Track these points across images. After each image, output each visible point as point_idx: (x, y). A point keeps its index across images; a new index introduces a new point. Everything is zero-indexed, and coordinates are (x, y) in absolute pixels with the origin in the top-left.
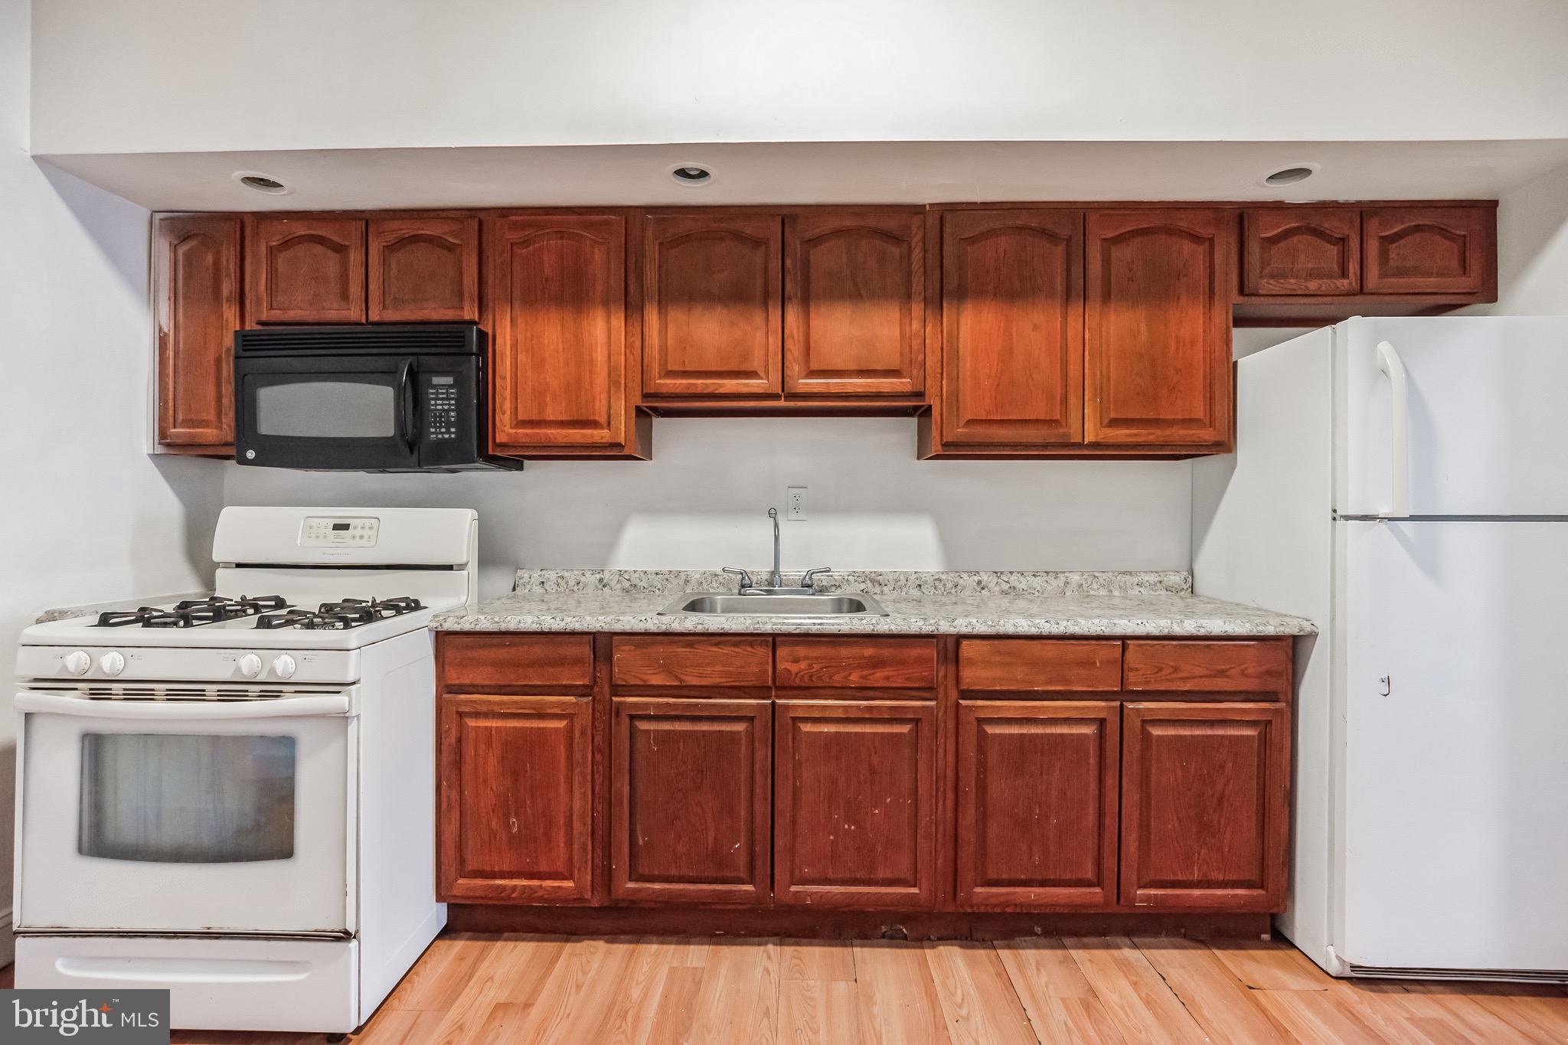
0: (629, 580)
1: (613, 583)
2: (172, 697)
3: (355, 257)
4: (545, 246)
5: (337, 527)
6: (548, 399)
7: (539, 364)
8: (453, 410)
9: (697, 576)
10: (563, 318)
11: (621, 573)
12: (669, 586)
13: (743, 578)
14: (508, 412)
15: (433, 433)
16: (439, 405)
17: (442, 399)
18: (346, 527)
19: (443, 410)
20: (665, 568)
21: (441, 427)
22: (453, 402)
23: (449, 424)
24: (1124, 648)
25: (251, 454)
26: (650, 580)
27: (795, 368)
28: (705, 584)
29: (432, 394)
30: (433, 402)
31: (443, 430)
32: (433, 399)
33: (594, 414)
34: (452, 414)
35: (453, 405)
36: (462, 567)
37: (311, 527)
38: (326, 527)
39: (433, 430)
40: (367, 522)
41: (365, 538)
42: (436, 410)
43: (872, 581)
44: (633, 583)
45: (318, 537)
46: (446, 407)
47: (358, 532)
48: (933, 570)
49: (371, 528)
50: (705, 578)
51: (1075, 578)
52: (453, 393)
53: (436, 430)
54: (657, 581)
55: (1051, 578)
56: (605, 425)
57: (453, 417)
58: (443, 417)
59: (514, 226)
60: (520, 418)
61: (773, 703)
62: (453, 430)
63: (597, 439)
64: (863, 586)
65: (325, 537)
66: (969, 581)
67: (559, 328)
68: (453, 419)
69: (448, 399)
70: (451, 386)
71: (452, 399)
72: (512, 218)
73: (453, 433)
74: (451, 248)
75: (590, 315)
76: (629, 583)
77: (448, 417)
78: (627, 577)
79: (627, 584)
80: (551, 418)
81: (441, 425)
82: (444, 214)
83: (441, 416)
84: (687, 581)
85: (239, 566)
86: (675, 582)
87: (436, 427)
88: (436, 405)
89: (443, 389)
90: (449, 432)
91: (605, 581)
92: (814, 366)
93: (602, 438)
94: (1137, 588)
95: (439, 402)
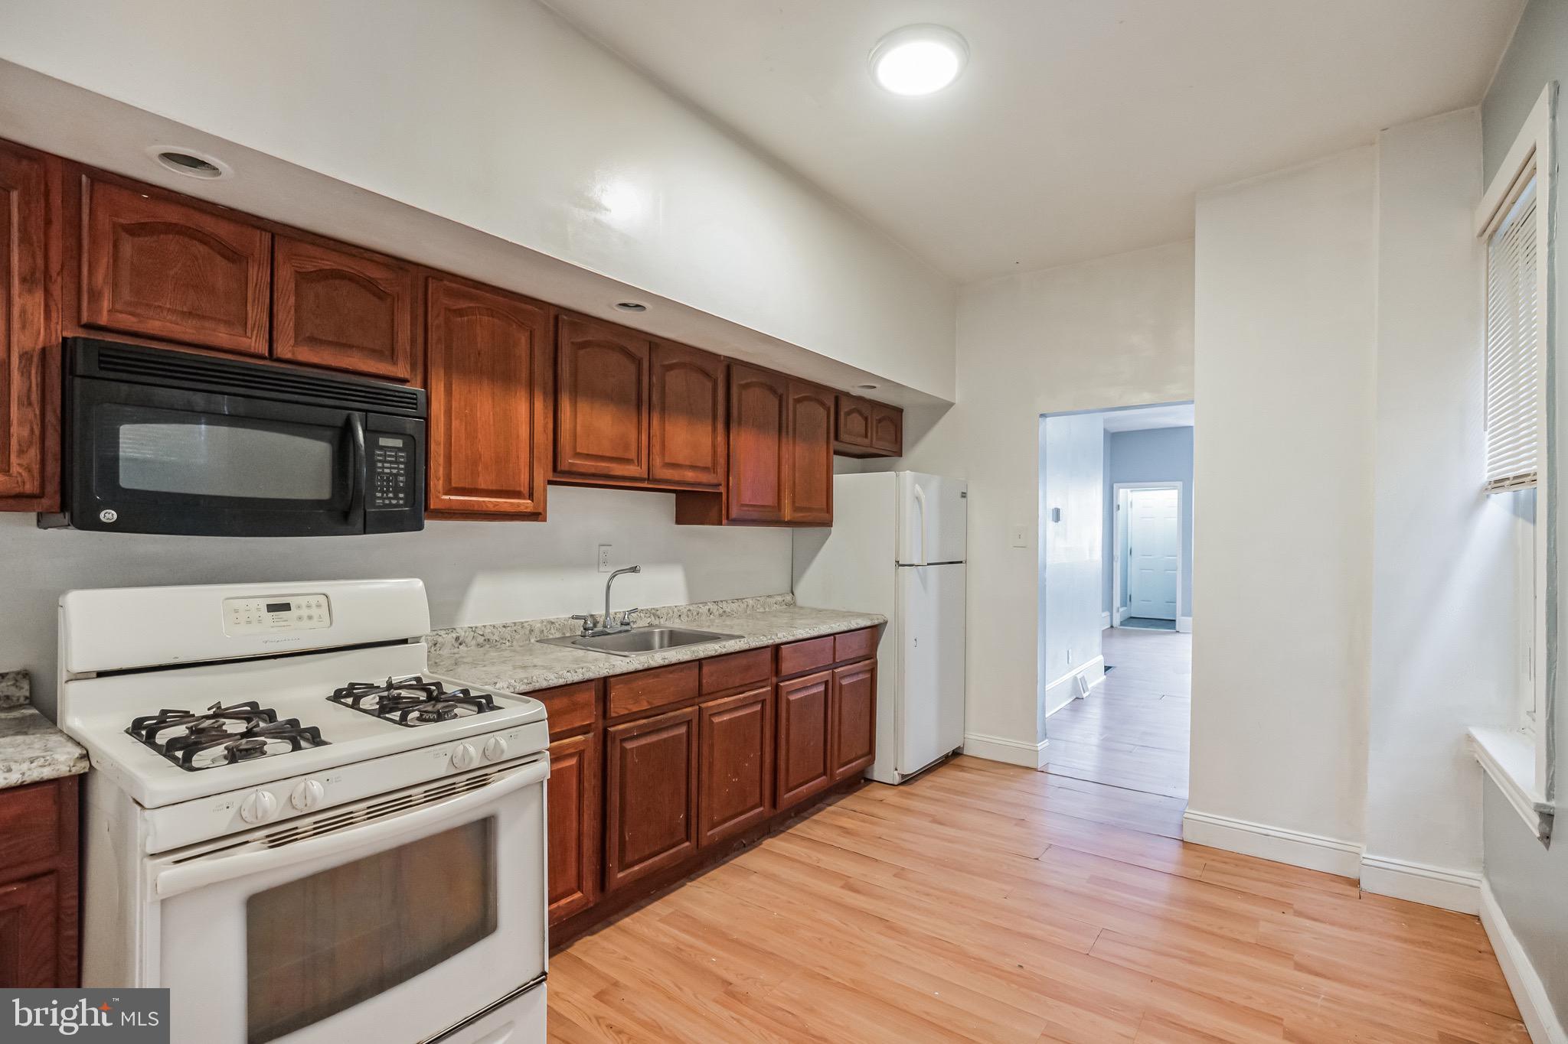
0: (482, 635)
1: (468, 640)
2: (373, 814)
3: (257, 275)
4: (478, 319)
5: (272, 608)
6: (480, 469)
7: (472, 436)
8: (401, 475)
9: (539, 625)
10: (494, 393)
11: (473, 629)
12: (517, 637)
13: (585, 623)
14: (442, 479)
15: (379, 498)
16: (387, 468)
17: (391, 462)
18: (286, 607)
19: (391, 474)
20: (509, 621)
21: (388, 492)
22: (402, 466)
23: (397, 490)
24: (835, 639)
25: (109, 515)
26: (502, 633)
27: (657, 461)
28: (545, 632)
29: (379, 455)
30: (380, 465)
31: (391, 495)
32: (380, 461)
33: (520, 486)
34: (401, 478)
35: (402, 469)
36: (417, 640)
37: (236, 611)
38: (258, 610)
39: (379, 495)
40: (313, 600)
41: (315, 619)
42: (383, 473)
43: (654, 615)
44: (486, 638)
45: (249, 622)
46: (395, 471)
47: (305, 612)
48: (684, 604)
49: (319, 606)
50: (546, 626)
51: (751, 602)
52: (402, 457)
53: (383, 495)
54: (507, 633)
55: (740, 603)
56: (527, 496)
57: (402, 482)
58: (391, 481)
59: (450, 293)
60: (453, 485)
61: (700, 707)
62: (401, 495)
63: (522, 509)
64: (649, 620)
65: (260, 622)
66: (704, 609)
67: (490, 402)
68: (401, 485)
69: (396, 462)
70: (399, 449)
71: (401, 463)
72: (446, 282)
73: (401, 499)
74: (381, 295)
75: (518, 394)
76: (483, 638)
77: (397, 482)
78: (481, 633)
79: (481, 640)
80: (483, 486)
81: (388, 487)
82: (367, 255)
83: (388, 480)
84: (531, 631)
85: (101, 674)
86: (522, 632)
87: (383, 492)
88: (383, 467)
89: (392, 452)
90: (396, 497)
91: (461, 640)
92: (667, 460)
93: (527, 508)
94: (775, 605)
95: (386, 465)
